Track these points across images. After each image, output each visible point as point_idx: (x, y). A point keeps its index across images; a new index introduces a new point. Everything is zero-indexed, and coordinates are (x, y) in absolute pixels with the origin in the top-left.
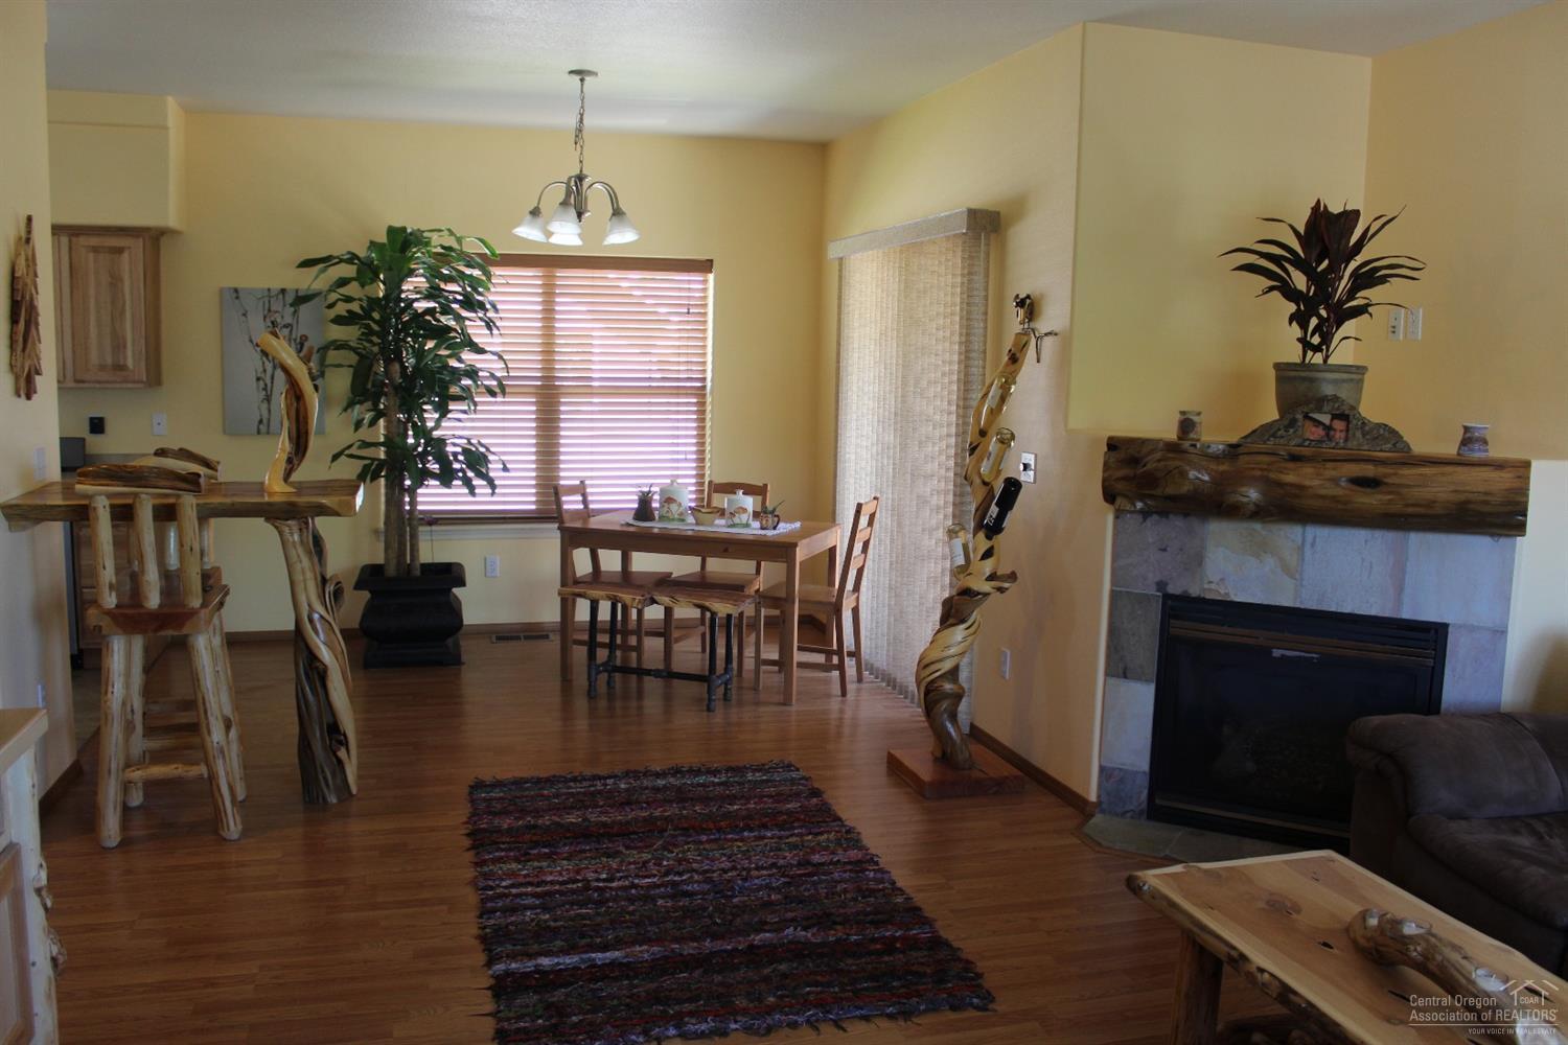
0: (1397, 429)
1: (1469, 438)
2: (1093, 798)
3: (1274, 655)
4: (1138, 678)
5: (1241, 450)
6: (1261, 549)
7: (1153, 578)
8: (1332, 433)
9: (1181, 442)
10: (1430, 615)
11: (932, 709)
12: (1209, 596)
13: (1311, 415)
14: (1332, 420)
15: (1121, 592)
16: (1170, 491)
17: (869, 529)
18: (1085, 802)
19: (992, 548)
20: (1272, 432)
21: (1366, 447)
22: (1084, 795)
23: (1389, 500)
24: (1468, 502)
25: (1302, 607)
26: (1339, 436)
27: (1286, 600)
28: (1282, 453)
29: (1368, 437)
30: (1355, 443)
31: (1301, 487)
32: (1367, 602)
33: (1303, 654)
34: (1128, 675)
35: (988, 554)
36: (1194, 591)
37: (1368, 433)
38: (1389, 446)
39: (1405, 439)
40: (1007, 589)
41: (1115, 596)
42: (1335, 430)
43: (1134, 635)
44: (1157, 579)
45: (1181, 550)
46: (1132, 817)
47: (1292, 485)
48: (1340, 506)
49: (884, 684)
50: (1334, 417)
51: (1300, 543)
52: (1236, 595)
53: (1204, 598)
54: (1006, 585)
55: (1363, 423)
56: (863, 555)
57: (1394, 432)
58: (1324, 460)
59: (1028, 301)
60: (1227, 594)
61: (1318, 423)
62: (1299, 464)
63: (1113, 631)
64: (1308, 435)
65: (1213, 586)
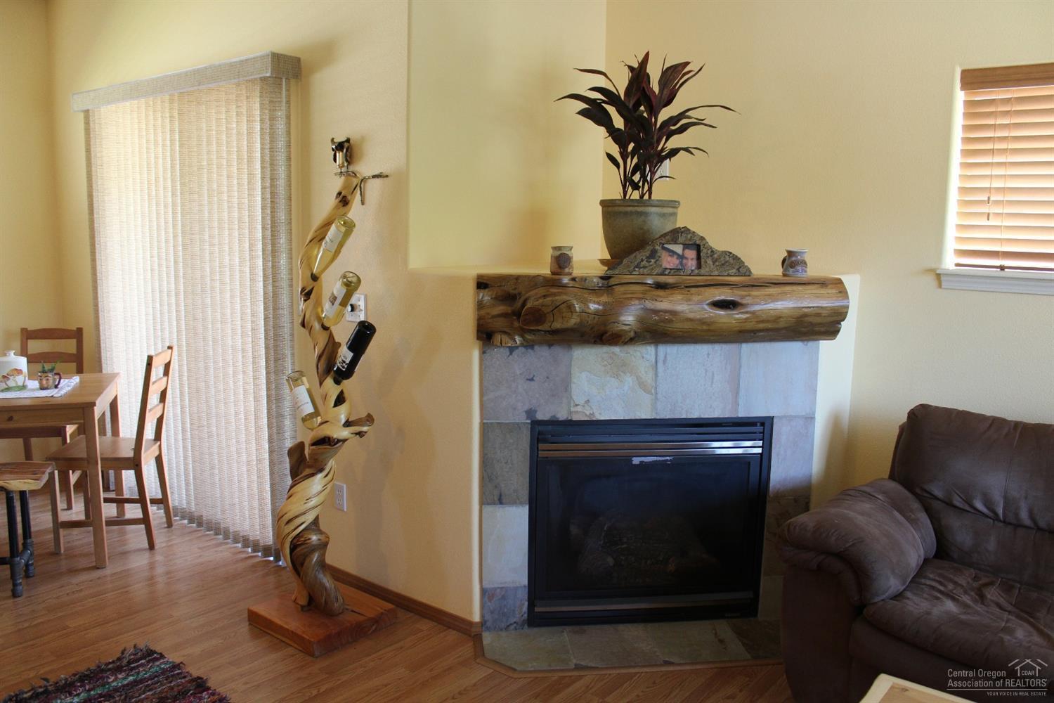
0: (739, 256)
1: (791, 261)
2: (476, 618)
3: (634, 463)
4: (514, 502)
5: (612, 281)
6: (621, 369)
7: (522, 407)
8: (684, 261)
9: (557, 277)
10: (759, 412)
11: (302, 564)
12: (575, 418)
13: (665, 246)
14: (683, 250)
15: (492, 423)
16: (557, 325)
17: (165, 378)
18: (471, 624)
19: (342, 392)
20: (636, 263)
21: (716, 273)
22: (469, 619)
23: (746, 319)
24: (806, 315)
25: (658, 418)
26: (691, 264)
27: (644, 413)
28: (649, 282)
29: (717, 264)
30: (707, 270)
31: (673, 313)
32: (711, 407)
33: (655, 458)
34: (504, 501)
35: (340, 400)
36: (562, 415)
37: (716, 260)
38: (734, 271)
39: (746, 264)
40: (366, 432)
41: (485, 429)
42: (687, 258)
43: (506, 463)
44: (526, 408)
45: (548, 378)
46: (516, 629)
47: (666, 311)
48: (705, 327)
49: (186, 521)
50: (686, 246)
51: (654, 360)
52: (600, 414)
53: (571, 420)
54: (365, 429)
55: (712, 251)
56: (161, 405)
57: (736, 258)
58: (687, 287)
59: (346, 145)
60: (593, 414)
61: (672, 253)
62: (668, 292)
63: (486, 463)
64: (665, 265)
65: (579, 409)
